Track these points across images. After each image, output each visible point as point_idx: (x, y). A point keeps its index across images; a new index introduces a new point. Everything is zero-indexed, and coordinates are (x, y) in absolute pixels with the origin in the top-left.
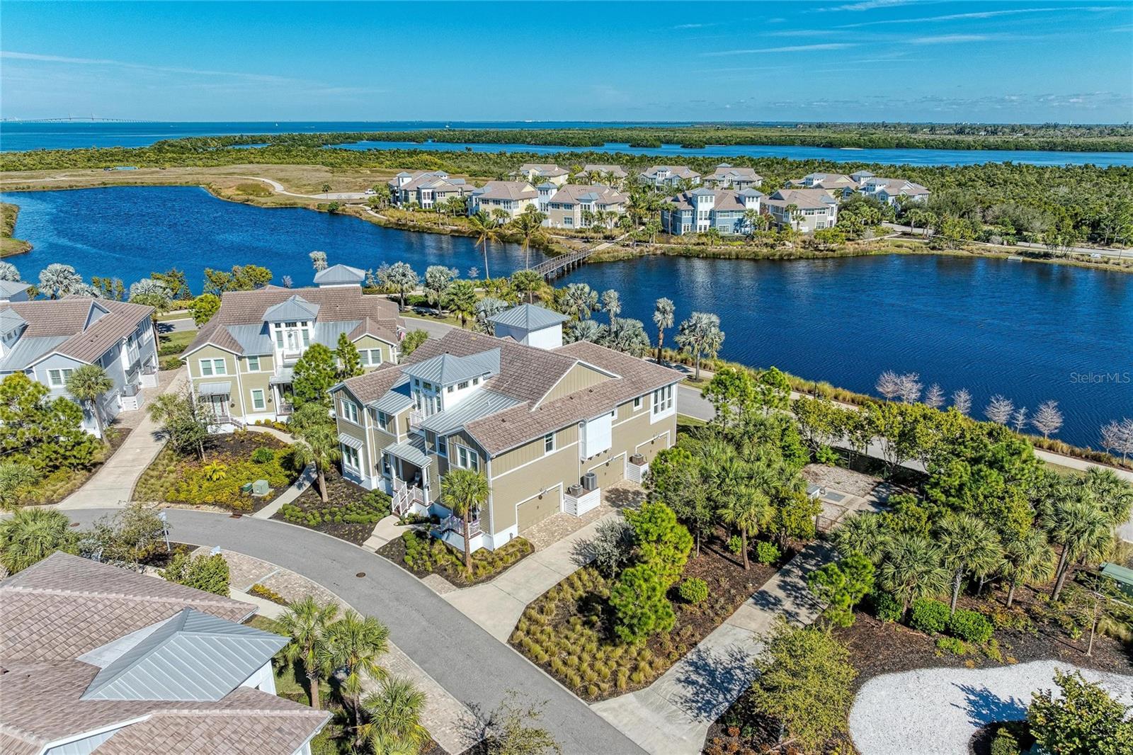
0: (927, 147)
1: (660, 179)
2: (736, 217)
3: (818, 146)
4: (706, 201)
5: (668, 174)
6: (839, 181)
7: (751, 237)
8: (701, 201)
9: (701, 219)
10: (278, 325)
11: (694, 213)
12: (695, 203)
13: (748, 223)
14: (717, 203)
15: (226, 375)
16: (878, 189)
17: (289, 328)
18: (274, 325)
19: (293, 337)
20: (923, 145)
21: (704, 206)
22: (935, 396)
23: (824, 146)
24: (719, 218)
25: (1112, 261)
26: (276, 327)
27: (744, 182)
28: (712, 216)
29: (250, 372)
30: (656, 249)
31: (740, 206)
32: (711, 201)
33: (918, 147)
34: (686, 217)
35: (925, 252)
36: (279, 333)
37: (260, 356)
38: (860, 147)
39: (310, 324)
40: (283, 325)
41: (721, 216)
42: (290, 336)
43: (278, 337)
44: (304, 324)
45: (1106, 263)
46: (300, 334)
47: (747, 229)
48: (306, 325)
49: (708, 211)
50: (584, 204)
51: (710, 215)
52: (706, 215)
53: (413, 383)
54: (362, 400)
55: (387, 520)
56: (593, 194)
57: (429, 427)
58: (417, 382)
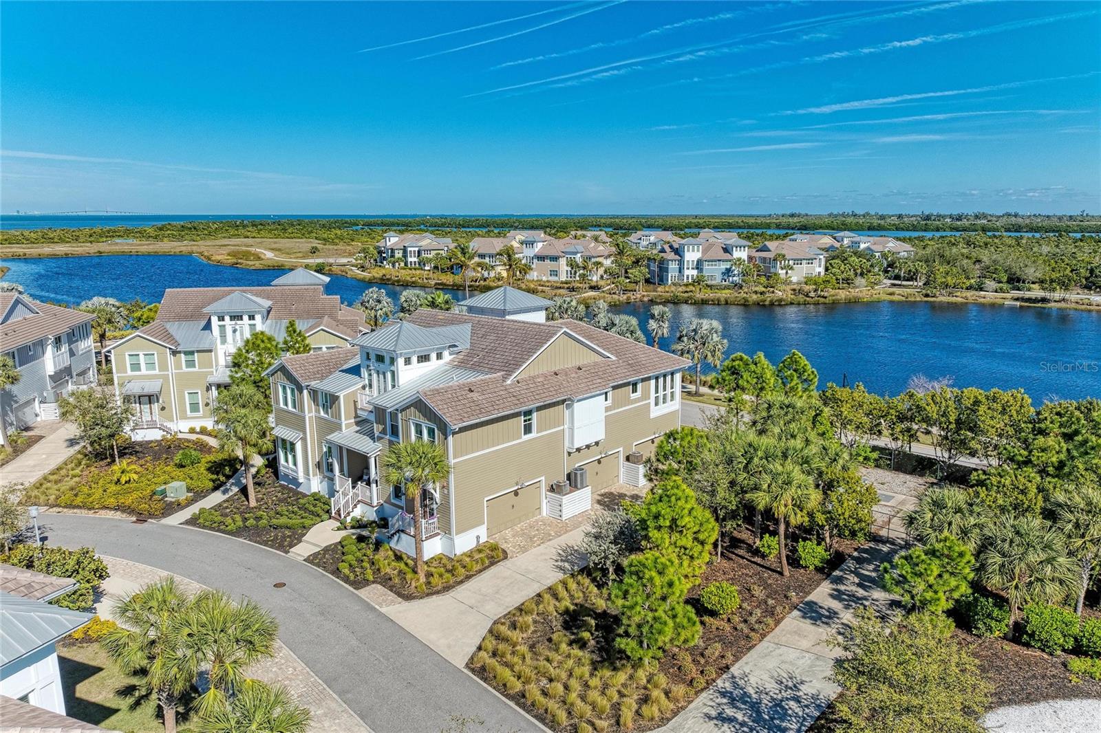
1: (645, 243)
2: (724, 266)
4: (693, 251)
5: (652, 239)
6: (821, 241)
7: (739, 285)
8: (688, 251)
9: (688, 269)
10: (221, 318)
11: (681, 263)
12: (681, 253)
13: (736, 272)
14: (705, 252)
15: (157, 372)
16: (863, 246)
17: (233, 322)
18: (216, 318)
19: (238, 333)
20: (894, 228)
21: (692, 256)
24: (706, 266)
26: (219, 320)
28: (699, 265)
29: (185, 369)
30: (644, 296)
31: (727, 256)
32: (698, 251)
34: (673, 266)
35: (918, 299)
36: (222, 328)
37: (198, 351)
38: (833, 229)
39: (258, 317)
40: (227, 318)
41: (708, 265)
42: (235, 331)
43: (221, 332)
44: (252, 317)
46: (246, 330)
47: (735, 278)
48: (254, 319)
49: (695, 260)
50: (569, 256)
51: (697, 264)
52: (693, 264)
53: (363, 357)
54: (303, 380)
55: (325, 525)
56: (579, 247)
57: (380, 404)
58: (368, 356)
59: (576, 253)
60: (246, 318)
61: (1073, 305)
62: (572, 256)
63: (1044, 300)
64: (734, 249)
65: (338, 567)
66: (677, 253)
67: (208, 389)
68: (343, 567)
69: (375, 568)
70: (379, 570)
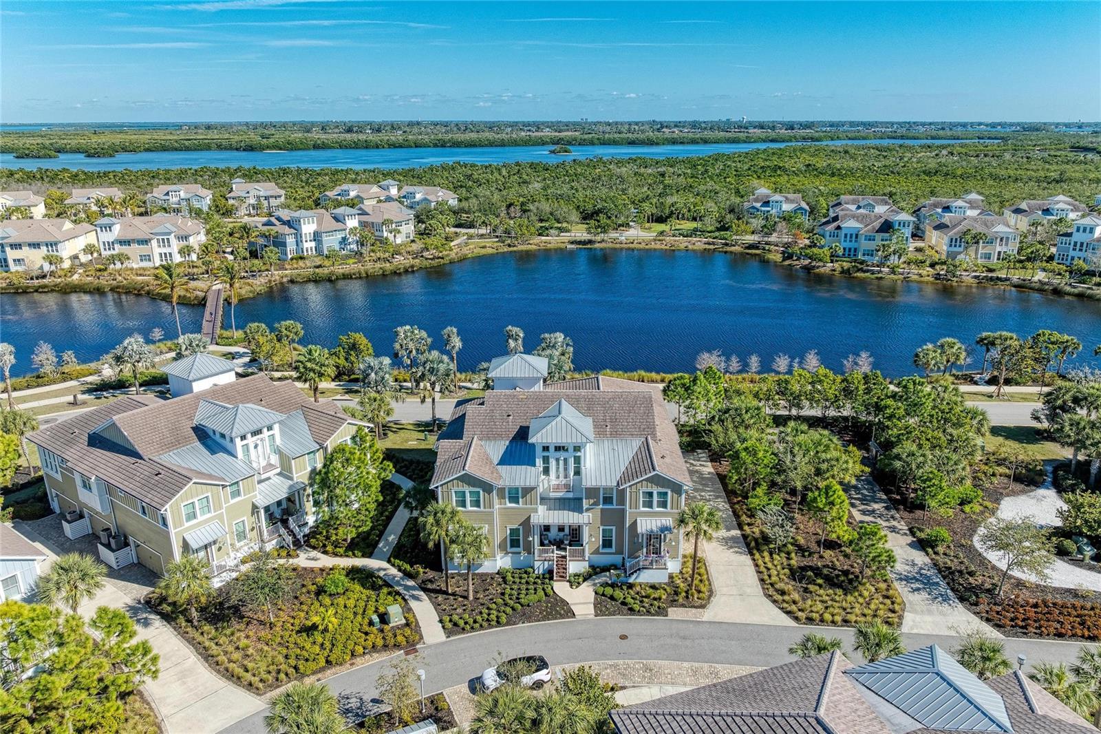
0: (341, 147)
2: (339, 236)
3: (237, 149)
4: (309, 223)
6: (372, 191)
7: (359, 254)
8: (304, 224)
9: (306, 241)
10: (244, 438)
11: (298, 236)
12: (297, 227)
13: (350, 240)
14: (319, 224)
15: (213, 514)
17: (255, 438)
18: (240, 439)
19: (259, 447)
20: (337, 145)
21: (308, 228)
22: (735, 364)
23: (244, 150)
24: (325, 238)
25: (636, 241)
27: (272, 197)
28: (317, 237)
29: (233, 501)
31: (340, 225)
32: (313, 223)
33: (334, 147)
34: (290, 241)
35: (506, 250)
36: (245, 447)
37: (242, 479)
38: (281, 149)
39: (276, 427)
40: (249, 436)
41: (326, 236)
42: (256, 447)
43: (245, 452)
44: (270, 428)
45: (632, 243)
46: (267, 443)
47: (352, 246)
48: (272, 429)
49: (312, 232)
50: (160, 237)
51: (314, 236)
52: (310, 236)
53: (539, 450)
54: (494, 482)
55: (561, 588)
56: (168, 225)
57: (589, 485)
58: (546, 449)
59: (169, 234)
60: (265, 430)
61: (611, 245)
62: (165, 237)
63: (590, 242)
64: (346, 218)
65: (631, 610)
66: (290, 227)
67: (253, 514)
68: (637, 607)
69: (655, 599)
70: (660, 599)
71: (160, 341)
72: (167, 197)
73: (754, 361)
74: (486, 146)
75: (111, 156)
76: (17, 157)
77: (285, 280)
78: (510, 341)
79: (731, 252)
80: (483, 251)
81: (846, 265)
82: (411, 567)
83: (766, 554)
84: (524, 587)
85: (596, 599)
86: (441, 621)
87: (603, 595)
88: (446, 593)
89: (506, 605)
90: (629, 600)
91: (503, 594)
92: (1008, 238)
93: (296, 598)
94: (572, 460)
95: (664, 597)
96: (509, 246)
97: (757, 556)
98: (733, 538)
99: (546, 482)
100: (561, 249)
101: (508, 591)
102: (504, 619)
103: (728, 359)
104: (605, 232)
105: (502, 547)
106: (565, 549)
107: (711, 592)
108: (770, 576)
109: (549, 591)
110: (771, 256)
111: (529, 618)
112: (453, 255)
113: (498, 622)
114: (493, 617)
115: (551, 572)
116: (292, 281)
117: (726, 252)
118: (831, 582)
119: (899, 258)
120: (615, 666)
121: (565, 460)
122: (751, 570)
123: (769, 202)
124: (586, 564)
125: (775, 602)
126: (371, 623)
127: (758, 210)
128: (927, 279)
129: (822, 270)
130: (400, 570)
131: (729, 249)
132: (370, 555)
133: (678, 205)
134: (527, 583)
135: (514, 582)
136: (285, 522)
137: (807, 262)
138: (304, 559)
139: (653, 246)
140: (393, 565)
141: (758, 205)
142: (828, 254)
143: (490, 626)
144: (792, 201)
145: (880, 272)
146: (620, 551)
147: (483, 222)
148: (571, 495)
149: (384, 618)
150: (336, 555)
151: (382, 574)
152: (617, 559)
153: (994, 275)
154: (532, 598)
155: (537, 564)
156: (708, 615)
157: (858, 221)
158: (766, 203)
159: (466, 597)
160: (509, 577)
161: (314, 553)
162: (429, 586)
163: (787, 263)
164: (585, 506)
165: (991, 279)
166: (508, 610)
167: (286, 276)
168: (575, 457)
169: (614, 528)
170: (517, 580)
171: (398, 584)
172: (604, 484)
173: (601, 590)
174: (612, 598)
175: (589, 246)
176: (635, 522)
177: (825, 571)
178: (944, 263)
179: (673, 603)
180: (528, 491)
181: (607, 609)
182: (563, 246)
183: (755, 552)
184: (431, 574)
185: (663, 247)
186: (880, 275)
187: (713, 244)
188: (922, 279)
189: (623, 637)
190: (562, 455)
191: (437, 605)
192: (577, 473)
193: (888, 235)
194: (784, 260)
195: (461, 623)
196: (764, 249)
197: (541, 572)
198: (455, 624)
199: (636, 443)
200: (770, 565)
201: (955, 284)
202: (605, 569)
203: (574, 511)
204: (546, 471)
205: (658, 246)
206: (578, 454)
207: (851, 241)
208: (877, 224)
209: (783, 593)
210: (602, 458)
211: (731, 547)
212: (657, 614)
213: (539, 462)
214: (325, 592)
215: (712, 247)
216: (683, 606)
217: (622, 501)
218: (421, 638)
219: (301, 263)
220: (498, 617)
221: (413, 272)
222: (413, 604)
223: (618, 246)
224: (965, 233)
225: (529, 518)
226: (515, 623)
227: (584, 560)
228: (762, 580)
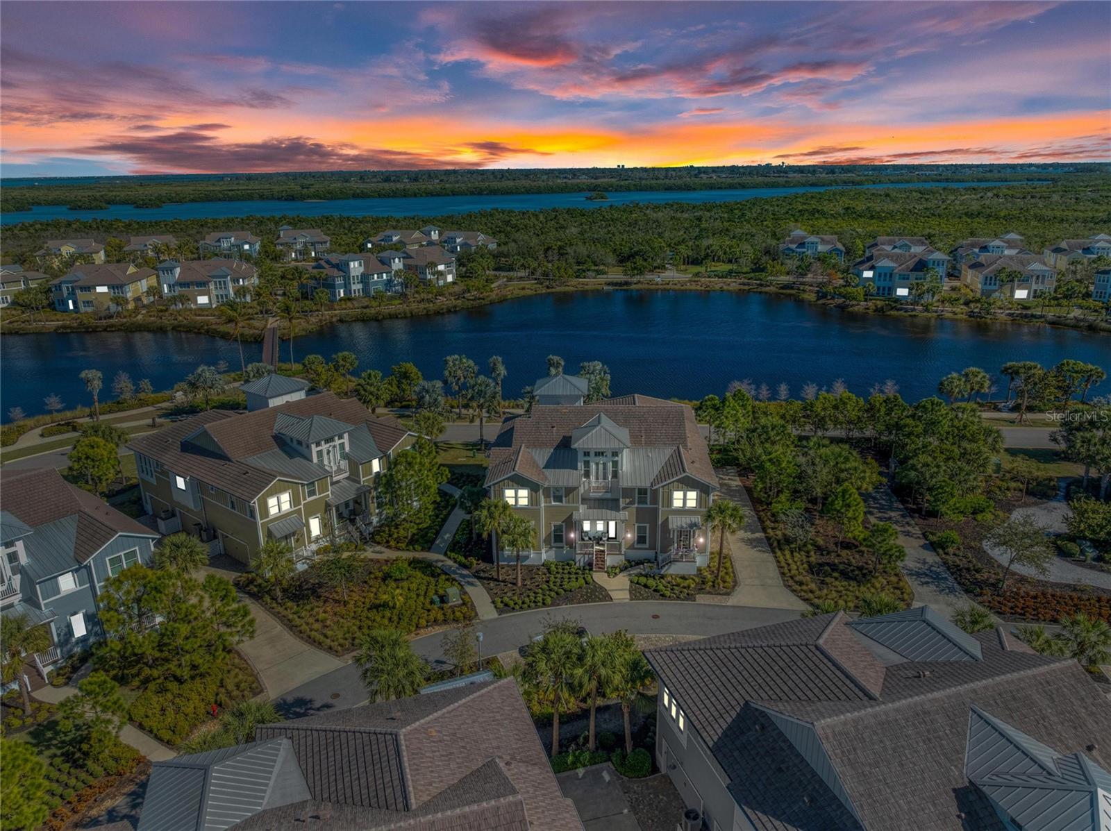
0: (380, 196)
3: (279, 199)
4: (357, 266)
6: (414, 236)
7: (403, 296)
8: (352, 266)
9: (354, 283)
10: (319, 444)
11: (347, 278)
12: (345, 269)
13: (395, 282)
14: (366, 266)
15: (293, 509)
17: (328, 445)
18: (315, 444)
21: (356, 270)
22: (764, 392)
24: (370, 280)
25: (672, 283)
26: (317, 446)
27: (318, 243)
28: (364, 279)
29: (309, 499)
31: (386, 268)
32: (361, 265)
33: (373, 197)
34: (339, 283)
35: (544, 291)
37: (317, 479)
38: (321, 198)
39: (346, 436)
40: (323, 442)
41: (373, 278)
43: (319, 457)
44: (341, 437)
45: (668, 284)
46: (338, 450)
47: (397, 288)
49: (360, 274)
50: (217, 280)
51: (362, 278)
52: (358, 279)
53: (580, 456)
54: (540, 482)
55: (599, 578)
56: (224, 268)
57: (625, 485)
58: (587, 454)
59: (226, 277)
60: (336, 438)
61: (646, 286)
62: (222, 280)
63: (627, 283)
64: (392, 260)
65: (663, 595)
66: (340, 270)
67: (326, 512)
68: (668, 593)
69: (684, 587)
70: (689, 587)
71: (225, 372)
72: (218, 244)
73: (783, 389)
74: (523, 193)
75: (158, 207)
76: (71, 209)
77: (334, 319)
78: (552, 369)
79: (766, 293)
80: (522, 293)
81: (880, 304)
82: (466, 558)
83: (787, 553)
84: (567, 576)
85: (631, 587)
86: (493, 602)
87: (638, 583)
88: (497, 580)
89: (550, 590)
90: (661, 587)
91: (548, 582)
92: (1044, 276)
93: (366, 582)
94: (610, 465)
95: (692, 586)
96: (548, 287)
97: (779, 553)
98: (757, 540)
99: (586, 484)
100: (598, 290)
101: (552, 578)
102: (549, 601)
103: (758, 388)
104: (641, 273)
105: (547, 541)
106: (603, 545)
107: (736, 583)
108: (790, 570)
109: (589, 579)
110: (805, 296)
111: (571, 602)
112: (493, 296)
113: (544, 604)
114: (540, 599)
115: (590, 565)
116: (341, 321)
117: (761, 293)
118: (845, 575)
119: (933, 296)
120: (648, 638)
121: (604, 464)
122: (772, 566)
123: (804, 243)
124: (622, 558)
125: (794, 591)
126: (432, 602)
127: (793, 251)
128: (959, 316)
129: (856, 308)
130: (455, 562)
131: (764, 289)
132: (429, 549)
133: (713, 248)
134: (569, 573)
135: (558, 573)
136: (353, 521)
137: (841, 301)
138: (370, 553)
139: (688, 286)
140: (450, 558)
141: (794, 246)
142: (862, 293)
143: (537, 607)
144: (827, 243)
145: (914, 310)
146: (653, 547)
147: (523, 265)
148: (609, 496)
149: (443, 599)
150: (398, 549)
151: (440, 564)
152: (651, 554)
153: (1029, 312)
154: (574, 584)
155: (578, 557)
156: (732, 601)
157: (892, 260)
158: (802, 245)
159: (514, 584)
160: (553, 568)
161: (378, 548)
162: (482, 575)
163: (821, 302)
164: (622, 504)
165: (1026, 316)
166: (553, 594)
167: (336, 315)
168: (613, 462)
169: (648, 525)
170: (561, 571)
171: (455, 572)
172: (639, 484)
173: (636, 579)
174: (646, 586)
175: (625, 287)
176: (667, 519)
177: (841, 567)
178: (978, 301)
179: (701, 590)
180: (570, 491)
181: (641, 595)
182: (599, 287)
183: (777, 550)
184: (483, 565)
185: (698, 288)
186: (914, 313)
187: (749, 284)
188: (956, 317)
189: (656, 617)
190: (601, 460)
191: (489, 590)
192: (615, 475)
193: (921, 273)
194: (818, 300)
195: (512, 603)
196: (799, 289)
197: (582, 564)
198: (506, 605)
199: (668, 452)
200: (790, 561)
201: (989, 321)
202: (639, 563)
203: (611, 509)
204: (587, 475)
205: (693, 287)
206: (616, 459)
207: (885, 280)
208: (911, 264)
209: (801, 584)
210: (637, 464)
211: (755, 547)
212: (686, 599)
213: (581, 465)
214: (391, 577)
215: (746, 287)
216: (709, 593)
217: (655, 500)
218: (477, 615)
219: (349, 304)
220: (543, 600)
221: (456, 312)
222: (468, 589)
223: (654, 287)
224: (1000, 272)
225: (571, 515)
226: (558, 605)
227: (620, 554)
228: (783, 574)
